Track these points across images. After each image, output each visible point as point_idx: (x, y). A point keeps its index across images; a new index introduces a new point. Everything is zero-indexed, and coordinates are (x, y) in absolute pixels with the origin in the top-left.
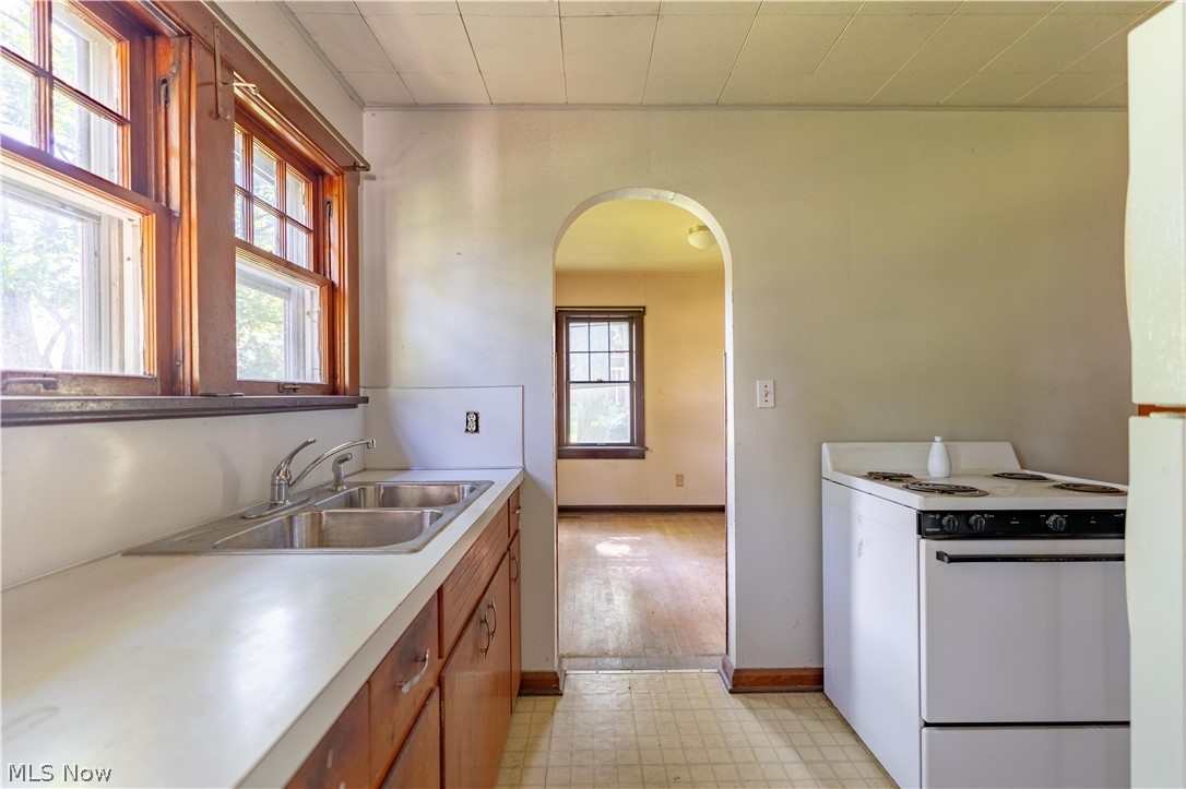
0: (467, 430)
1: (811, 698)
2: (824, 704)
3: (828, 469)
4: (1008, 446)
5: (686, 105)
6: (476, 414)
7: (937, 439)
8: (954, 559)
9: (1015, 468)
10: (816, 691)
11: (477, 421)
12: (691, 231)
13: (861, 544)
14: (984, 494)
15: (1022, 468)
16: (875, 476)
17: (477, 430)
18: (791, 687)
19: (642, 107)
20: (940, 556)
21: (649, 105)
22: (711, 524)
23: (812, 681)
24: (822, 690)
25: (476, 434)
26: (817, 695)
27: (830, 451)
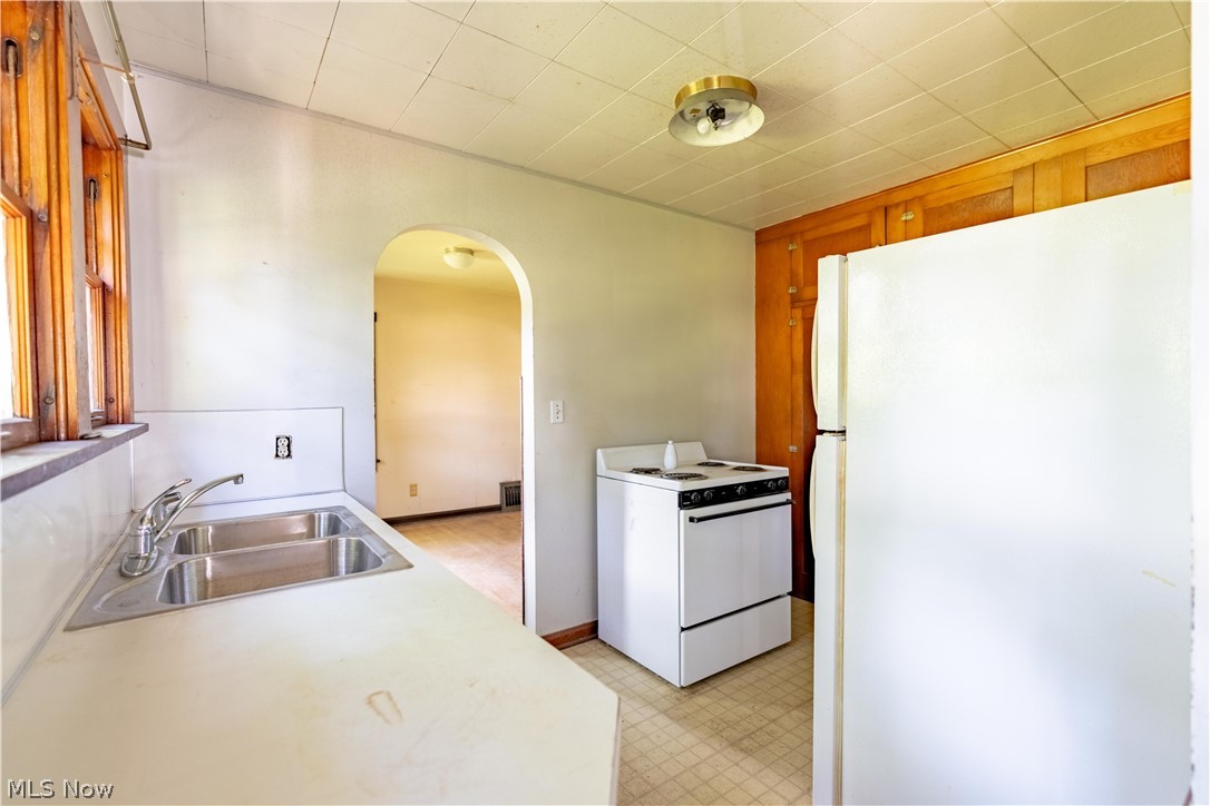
0: (277, 456)
1: (591, 645)
2: (601, 646)
3: (601, 468)
4: (700, 444)
5: (498, 161)
6: (288, 439)
7: (670, 442)
8: (701, 520)
9: (705, 460)
10: (592, 639)
11: (289, 446)
12: (447, 251)
13: (633, 520)
14: (706, 478)
15: (708, 458)
16: (637, 471)
17: (289, 455)
18: (576, 641)
19: (460, 153)
20: (692, 520)
21: (466, 153)
22: (449, 529)
23: (591, 631)
24: (597, 637)
25: (288, 459)
26: (594, 641)
27: (605, 455)
